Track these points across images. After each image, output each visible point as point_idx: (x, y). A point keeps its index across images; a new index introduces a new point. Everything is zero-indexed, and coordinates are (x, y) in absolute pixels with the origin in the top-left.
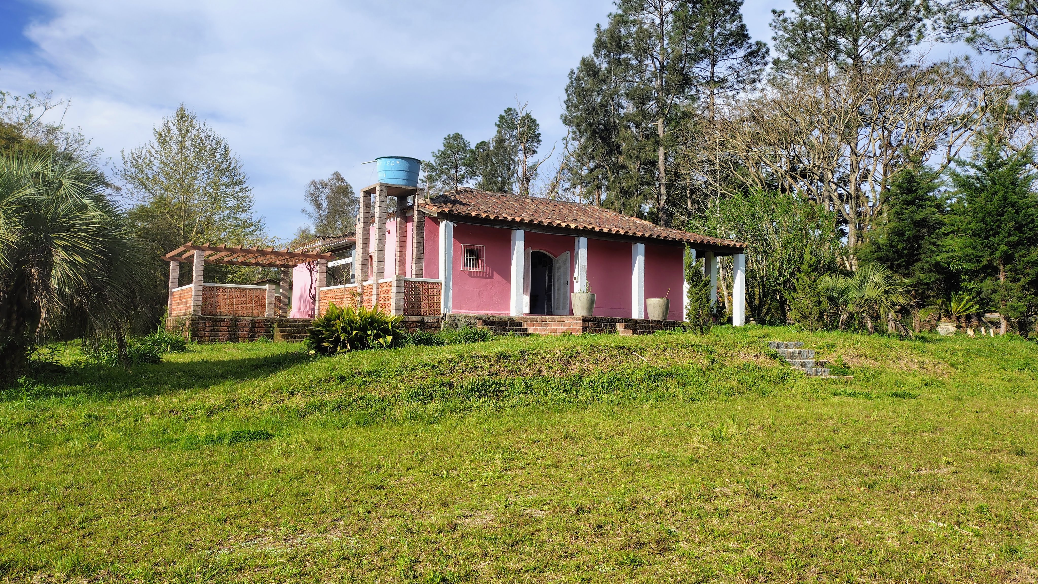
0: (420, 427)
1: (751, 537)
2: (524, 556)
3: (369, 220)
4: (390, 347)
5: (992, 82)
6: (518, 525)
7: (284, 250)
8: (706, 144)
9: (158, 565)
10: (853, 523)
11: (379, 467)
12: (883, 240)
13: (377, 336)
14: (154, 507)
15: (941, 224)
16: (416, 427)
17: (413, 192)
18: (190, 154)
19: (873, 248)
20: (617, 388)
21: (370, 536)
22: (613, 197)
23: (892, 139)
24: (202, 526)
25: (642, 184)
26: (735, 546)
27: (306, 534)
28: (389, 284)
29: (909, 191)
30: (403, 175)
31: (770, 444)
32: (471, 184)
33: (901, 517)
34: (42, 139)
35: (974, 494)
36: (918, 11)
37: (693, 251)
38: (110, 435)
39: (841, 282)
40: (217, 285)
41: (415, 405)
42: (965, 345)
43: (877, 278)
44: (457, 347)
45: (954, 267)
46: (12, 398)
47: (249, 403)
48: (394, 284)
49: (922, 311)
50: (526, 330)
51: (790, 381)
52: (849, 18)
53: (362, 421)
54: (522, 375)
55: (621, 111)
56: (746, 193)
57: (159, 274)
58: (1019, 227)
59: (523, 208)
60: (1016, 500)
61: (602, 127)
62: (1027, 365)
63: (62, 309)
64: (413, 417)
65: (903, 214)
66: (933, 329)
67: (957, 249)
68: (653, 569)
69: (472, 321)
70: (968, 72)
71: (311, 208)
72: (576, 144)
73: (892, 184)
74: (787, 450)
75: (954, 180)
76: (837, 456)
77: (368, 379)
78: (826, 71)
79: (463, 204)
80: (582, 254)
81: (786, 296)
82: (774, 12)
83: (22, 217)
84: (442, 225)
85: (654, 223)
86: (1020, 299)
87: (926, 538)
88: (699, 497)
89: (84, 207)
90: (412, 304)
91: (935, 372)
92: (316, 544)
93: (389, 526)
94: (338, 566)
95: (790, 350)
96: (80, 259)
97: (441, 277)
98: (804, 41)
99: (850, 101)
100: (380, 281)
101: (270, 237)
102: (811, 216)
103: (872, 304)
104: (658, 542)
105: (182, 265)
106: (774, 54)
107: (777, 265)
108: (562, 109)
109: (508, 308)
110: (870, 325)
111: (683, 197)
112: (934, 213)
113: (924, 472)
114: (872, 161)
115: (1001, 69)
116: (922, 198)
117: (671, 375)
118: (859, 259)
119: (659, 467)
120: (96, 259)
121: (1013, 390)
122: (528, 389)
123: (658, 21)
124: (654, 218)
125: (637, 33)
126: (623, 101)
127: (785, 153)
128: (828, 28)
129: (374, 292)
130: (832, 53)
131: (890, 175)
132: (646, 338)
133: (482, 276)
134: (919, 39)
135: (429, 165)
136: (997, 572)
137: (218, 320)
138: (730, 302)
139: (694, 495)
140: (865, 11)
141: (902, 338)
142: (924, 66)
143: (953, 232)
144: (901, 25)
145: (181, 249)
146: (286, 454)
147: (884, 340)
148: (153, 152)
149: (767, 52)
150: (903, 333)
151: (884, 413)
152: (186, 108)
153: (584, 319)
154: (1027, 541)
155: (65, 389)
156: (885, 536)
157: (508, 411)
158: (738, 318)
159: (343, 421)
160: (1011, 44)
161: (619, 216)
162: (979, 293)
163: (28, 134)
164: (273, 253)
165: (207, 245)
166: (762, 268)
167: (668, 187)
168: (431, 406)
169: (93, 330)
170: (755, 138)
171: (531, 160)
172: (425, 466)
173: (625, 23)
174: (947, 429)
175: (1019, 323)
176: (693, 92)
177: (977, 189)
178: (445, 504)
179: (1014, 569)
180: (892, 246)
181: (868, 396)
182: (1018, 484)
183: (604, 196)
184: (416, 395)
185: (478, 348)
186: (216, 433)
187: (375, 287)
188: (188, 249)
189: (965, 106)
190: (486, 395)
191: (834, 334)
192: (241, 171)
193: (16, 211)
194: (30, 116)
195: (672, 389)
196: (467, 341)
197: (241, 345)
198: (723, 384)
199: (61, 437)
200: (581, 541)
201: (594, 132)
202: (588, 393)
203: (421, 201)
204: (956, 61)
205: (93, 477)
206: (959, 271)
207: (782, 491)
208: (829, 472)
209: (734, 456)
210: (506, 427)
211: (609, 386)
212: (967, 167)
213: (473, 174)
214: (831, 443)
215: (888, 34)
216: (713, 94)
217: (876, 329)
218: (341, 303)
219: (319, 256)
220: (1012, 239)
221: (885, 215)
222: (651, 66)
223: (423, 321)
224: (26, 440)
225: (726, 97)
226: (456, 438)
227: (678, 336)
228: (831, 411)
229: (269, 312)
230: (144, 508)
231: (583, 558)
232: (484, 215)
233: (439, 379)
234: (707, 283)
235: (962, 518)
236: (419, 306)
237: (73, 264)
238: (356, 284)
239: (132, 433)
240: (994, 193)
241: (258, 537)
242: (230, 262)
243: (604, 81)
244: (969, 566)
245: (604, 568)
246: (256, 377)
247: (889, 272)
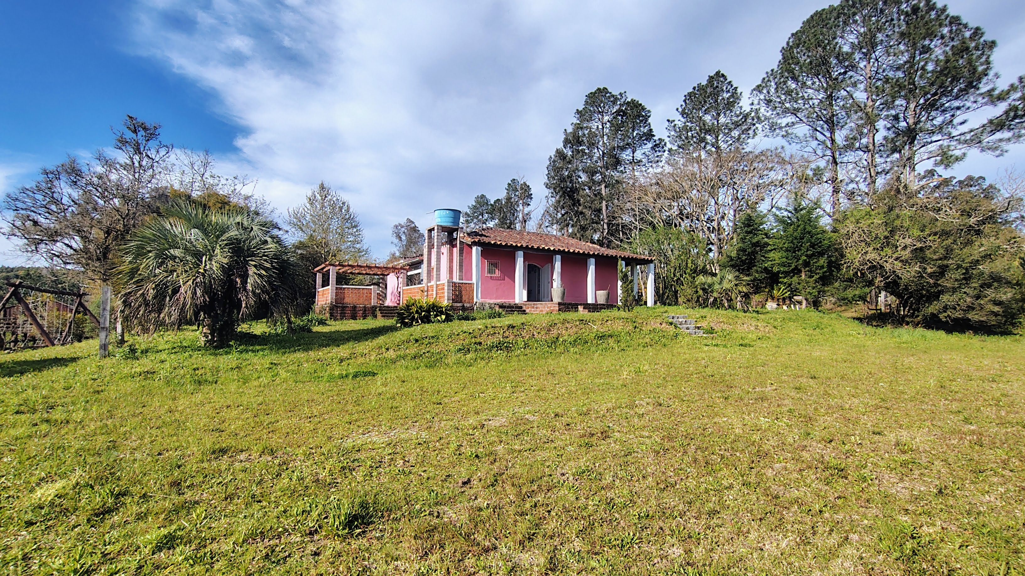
0: (462, 369)
1: (657, 429)
2: (523, 442)
3: (431, 247)
4: (444, 322)
5: (796, 161)
6: (520, 424)
7: (382, 265)
8: (630, 199)
9: (312, 448)
10: (716, 420)
11: (439, 392)
12: (734, 254)
13: (436, 316)
14: (310, 415)
15: (767, 244)
16: (460, 368)
17: (457, 230)
18: (328, 210)
19: (728, 259)
20: (579, 344)
21: (434, 432)
22: (576, 231)
23: (739, 195)
24: (337, 426)
25: (593, 223)
26: (647, 434)
27: (397, 430)
28: (443, 284)
29: (749, 226)
30: (451, 220)
31: (668, 375)
32: (491, 224)
33: (744, 416)
34: (242, 203)
35: (786, 402)
36: (753, 120)
37: (624, 263)
38: (283, 374)
39: (709, 280)
40: (344, 286)
41: (459, 356)
42: (782, 315)
43: (730, 277)
44: (484, 321)
45: (776, 269)
46: (227, 353)
47: (363, 355)
48: (446, 284)
49: (757, 296)
50: (525, 311)
51: (680, 338)
52: (713, 124)
53: (428, 365)
54: (523, 337)
55: (580, 180)
56: (654, 228)
57: (310, 280)
58: (813, 246)
59: (522, 239)
60: (811, 405)
61: (568, 189)
62: (818, 326)
63: (255, 302)
64: (458, 363)
65: (745, 239)
66: (763, 306)
67: (777, 259)
68: (599, 448)
69: (493, 306)
70: (783, 155)
71: (396, 241)
72: (553, 199)
73: (739, 221)
74: (678, 378)
75: (775, 219)
76: (707, 381)
77: (431, 341)
78: (700, 156)
79: (487, 237)
80: (558, 265)
81: (678, 288)
82: (668, 121)
83: (230, 248)
84: (474, 249)
85: (600, 246)
86: (814, 288)
87: (758, 428)
88: (626, 407)
89: (266, 242)
90: (457, 296)
91: (764, 331)
92: (403, 436)
93: (445, 425)
94: (415, 448)
95: (680, 320)
96: (264, 273)
97: (474, 281)
98: (687, 138)
99: (714, 173)
100: (438, 283)
101: (374, 258)
102: (692, 241)
103: (727, 292)
104: (602, 433)
105: (324, 275)
106: (669, 146)
107: (672, 270)
108: (545, 180)
109: (514, 299)
110: (726, 305)
111: (617, 231)
112: (763, 238)
113: (757, 390)
114: (727, 208)
115: (802, 153)
116: (756, 229)
117: (611, 336)
118: (720, 266)
119: (603, 390)
120: (274, 272)
121: (810, 341)
122: (526, 346)
123: (600, 127)
124: (600, 243)
125: (588, 134)
126: (581, 174)
127: (676, 204)
128: (700, 130)
129: (435, 289)
130: (703, 145)
131: (737, 216)
132: (596, 314)
133: (497, 279)
134: (754, 136)
135: (466, 214)
136: (799, 446)
137: (344, 307)
138: (646, 292)
139: (624, 406)
140: (722, 120)
141: (745, 312)
142: (757, 152)
143: (775, 249)
144: (743, 128)
145: (323, 266)
146: (385, 385)
147: (735, 313)
148: (306, 209)
149: (665, 144)
150: (746, 309)
151: (734, 355)
152: (324, 183)
153: (560, 304)
154: (816, 428)
155: (258, 347)
156: (734, 427)
157: (515, 359)
158: (650, 303)
159: (418, 365)
160: (808, 139)
161: (580, 243)
162: (790, 285)
163: (234, 200)
164: (376, 267)
165: (337, 263)
166: (664, 272)
167: (608, 225)
168: (469, 356)
169: (272, 314)
170: (659, 195)
171: (527, 210)
172: (466, 391)
173: (582, 128)
174: (771, 364)
175: (813, 302)
176: (622, 169)
177: (788, 223)
178: (477, 413)
179: (808, 445)
180: (739, 258)
181: (725, 346)
182: (812, 395)
183: (570, 231)
184: (460, 350)
185: (496, 322)
186: (344, 373)
187: (435, 286)
188: (327, 266)
189: (781, 175)
190: (501, 350)
191: (706, 310)
192: (357, 219)
193: (226, 245)
194: (235, 190)
195: (612, 344)
196: (490, 318)
197: (358, 321)
198: (641, 341)
199: (255, 376)
200: (557, 433)
201: (564, 192)
202: (562, 347)
203: (462, 235)
204: (776, 149)
205: (274, 398)
206: (778, 272)
207: (674, 402)
208: (702, 391)
209: (647, 382)
210: (513, 368)
211: (574, 343)
212: (782, 211)
213: (493, 218)
214: (703, 373)
215: (735, 133)
216: (633, 169)
217: (730, 307)
218: (415, 296)
219: (401, 268)
220: (809, 252)
221: (735, 240)
222: (597, 154)
223: (463, 306)
224: (235, 377)
225: (641, 171)
226: (484, 375)
227: (614, 313)
228: (704, 355)
229: (374, 302)
230: (303, 416)
231: (558, 443)
232: (499, 243)
233: (473, 340)
234: (632, 281)
235: (779, 416)
236: (461, 297)
237: (260, 276)
238: (424, 285)
239: (296, 373)
240: (798, 226)
241: (369, 432)
242: (351, 273)
243: (570, 162)
244: (782, 443)
245: (570, 448)
246: (367, 340)
247: (737, 273)
